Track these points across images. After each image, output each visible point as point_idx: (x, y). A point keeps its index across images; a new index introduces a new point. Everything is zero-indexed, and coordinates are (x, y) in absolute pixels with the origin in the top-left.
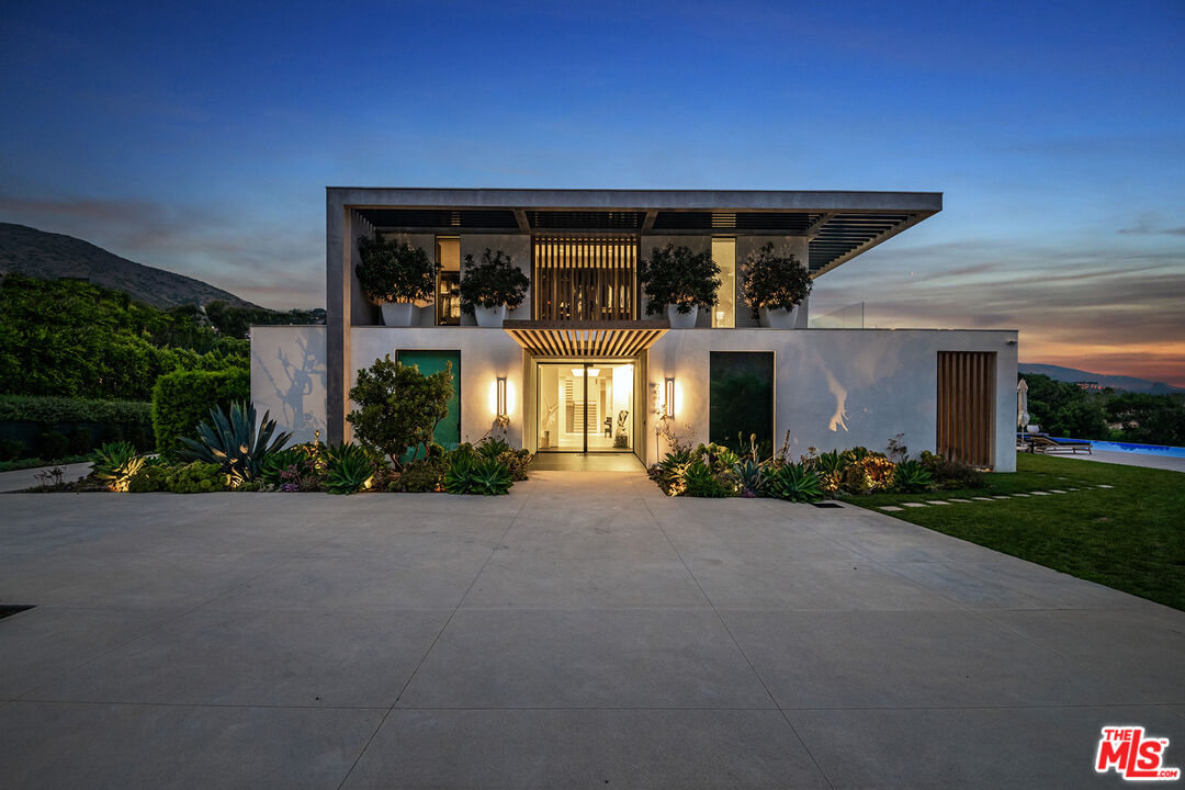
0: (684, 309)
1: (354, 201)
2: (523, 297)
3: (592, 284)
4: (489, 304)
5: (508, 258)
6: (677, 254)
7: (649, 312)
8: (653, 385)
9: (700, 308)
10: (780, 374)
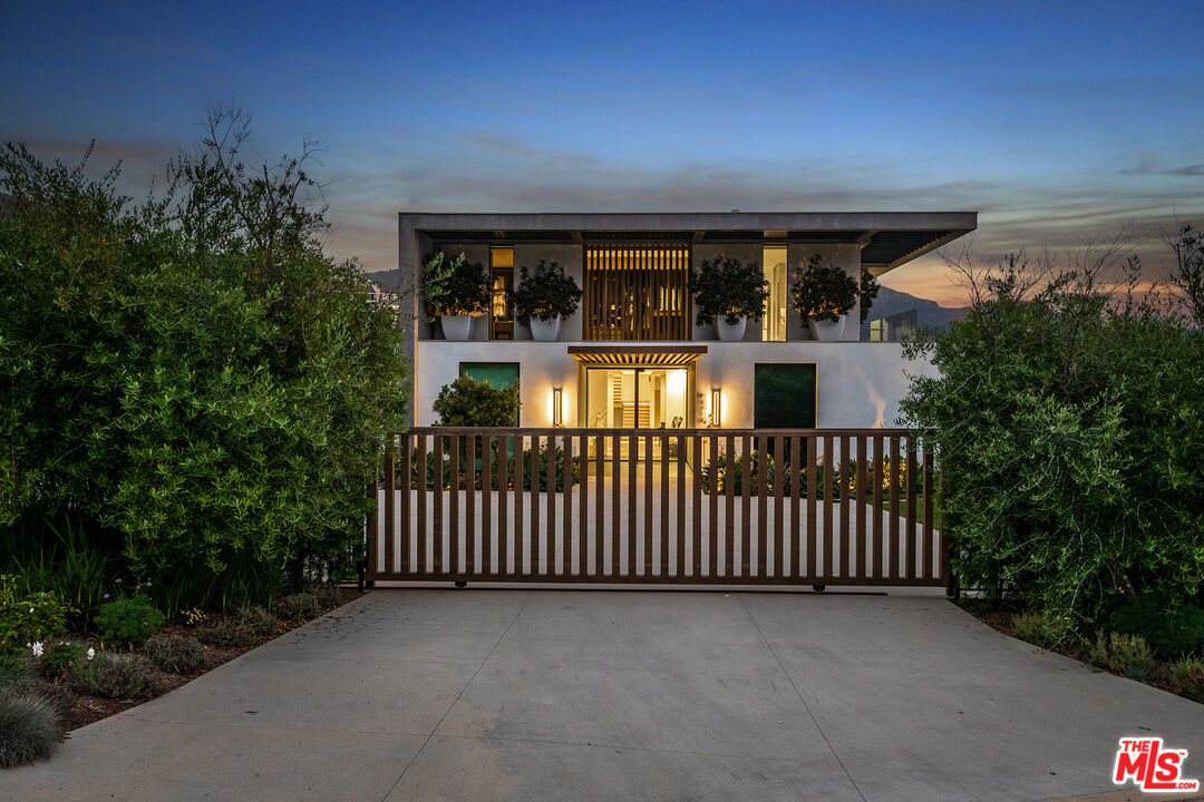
0: (732, 321)
1: (424, 225)
2: (576, 307)
3: (643, 284)
4: (544, 317)
5: (562, 270)
6: (726, 265)
7: (699, 323)
8: (701, 395)
9: (748, 318)
10: (822, 385)
